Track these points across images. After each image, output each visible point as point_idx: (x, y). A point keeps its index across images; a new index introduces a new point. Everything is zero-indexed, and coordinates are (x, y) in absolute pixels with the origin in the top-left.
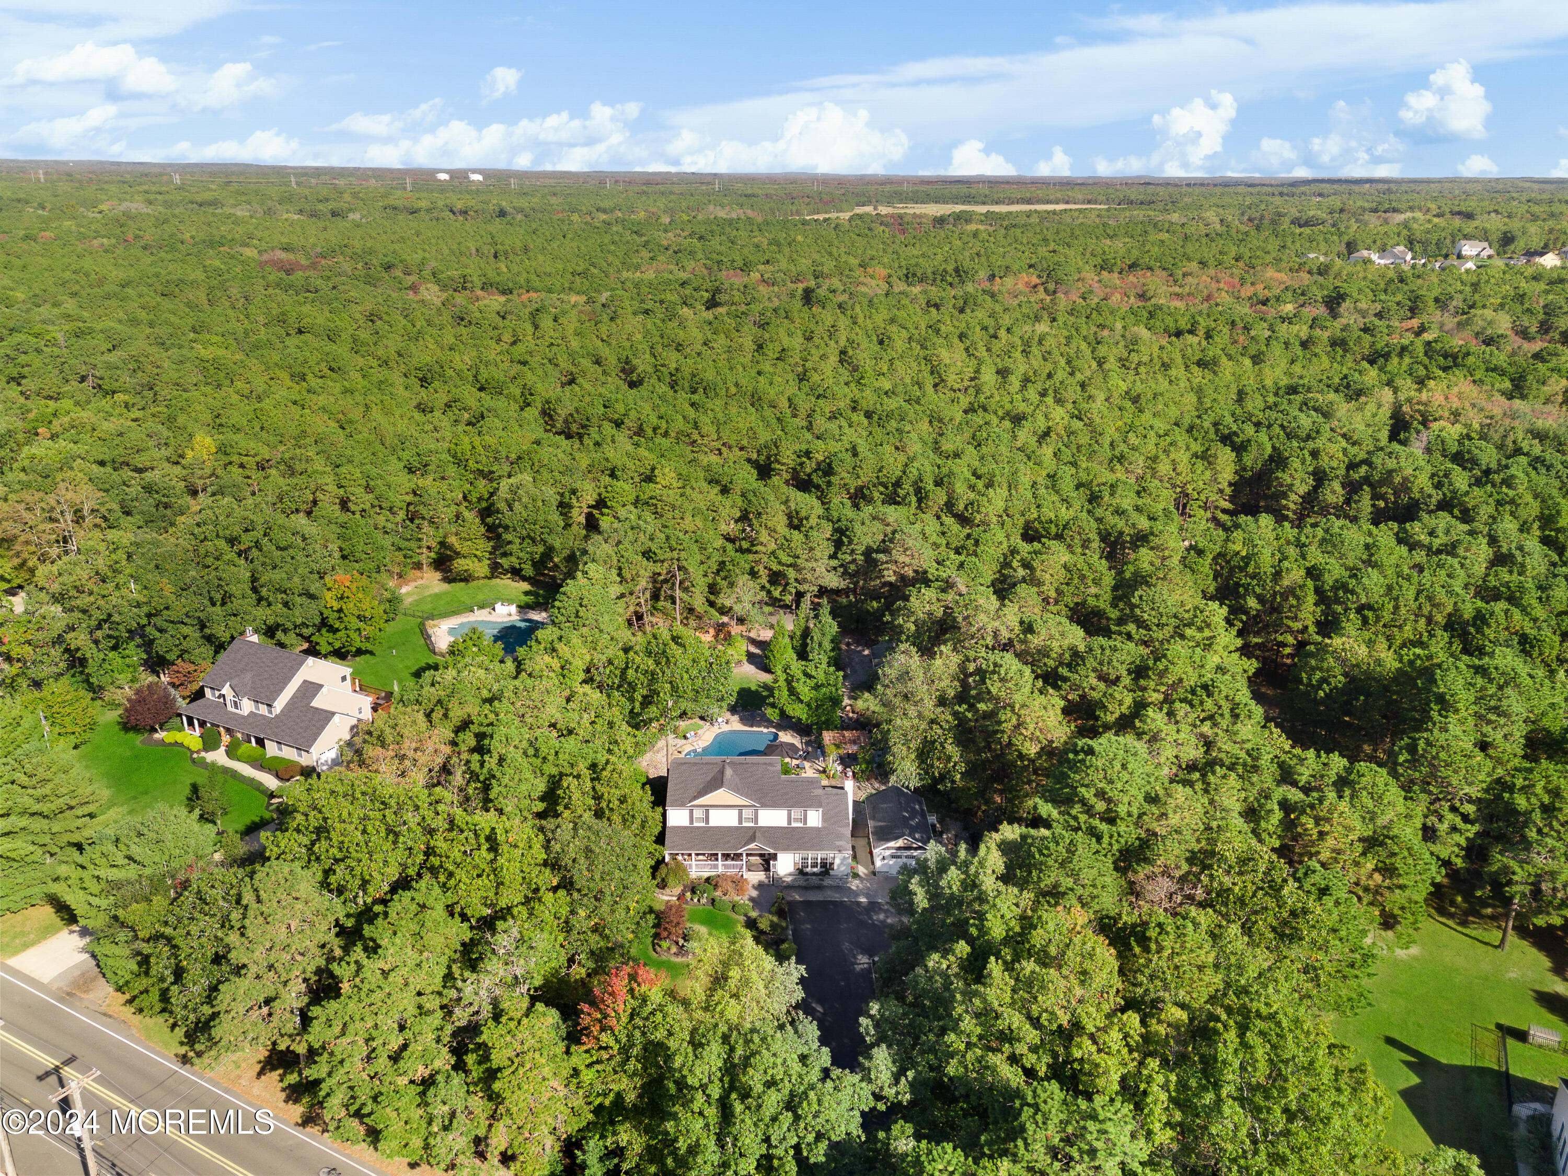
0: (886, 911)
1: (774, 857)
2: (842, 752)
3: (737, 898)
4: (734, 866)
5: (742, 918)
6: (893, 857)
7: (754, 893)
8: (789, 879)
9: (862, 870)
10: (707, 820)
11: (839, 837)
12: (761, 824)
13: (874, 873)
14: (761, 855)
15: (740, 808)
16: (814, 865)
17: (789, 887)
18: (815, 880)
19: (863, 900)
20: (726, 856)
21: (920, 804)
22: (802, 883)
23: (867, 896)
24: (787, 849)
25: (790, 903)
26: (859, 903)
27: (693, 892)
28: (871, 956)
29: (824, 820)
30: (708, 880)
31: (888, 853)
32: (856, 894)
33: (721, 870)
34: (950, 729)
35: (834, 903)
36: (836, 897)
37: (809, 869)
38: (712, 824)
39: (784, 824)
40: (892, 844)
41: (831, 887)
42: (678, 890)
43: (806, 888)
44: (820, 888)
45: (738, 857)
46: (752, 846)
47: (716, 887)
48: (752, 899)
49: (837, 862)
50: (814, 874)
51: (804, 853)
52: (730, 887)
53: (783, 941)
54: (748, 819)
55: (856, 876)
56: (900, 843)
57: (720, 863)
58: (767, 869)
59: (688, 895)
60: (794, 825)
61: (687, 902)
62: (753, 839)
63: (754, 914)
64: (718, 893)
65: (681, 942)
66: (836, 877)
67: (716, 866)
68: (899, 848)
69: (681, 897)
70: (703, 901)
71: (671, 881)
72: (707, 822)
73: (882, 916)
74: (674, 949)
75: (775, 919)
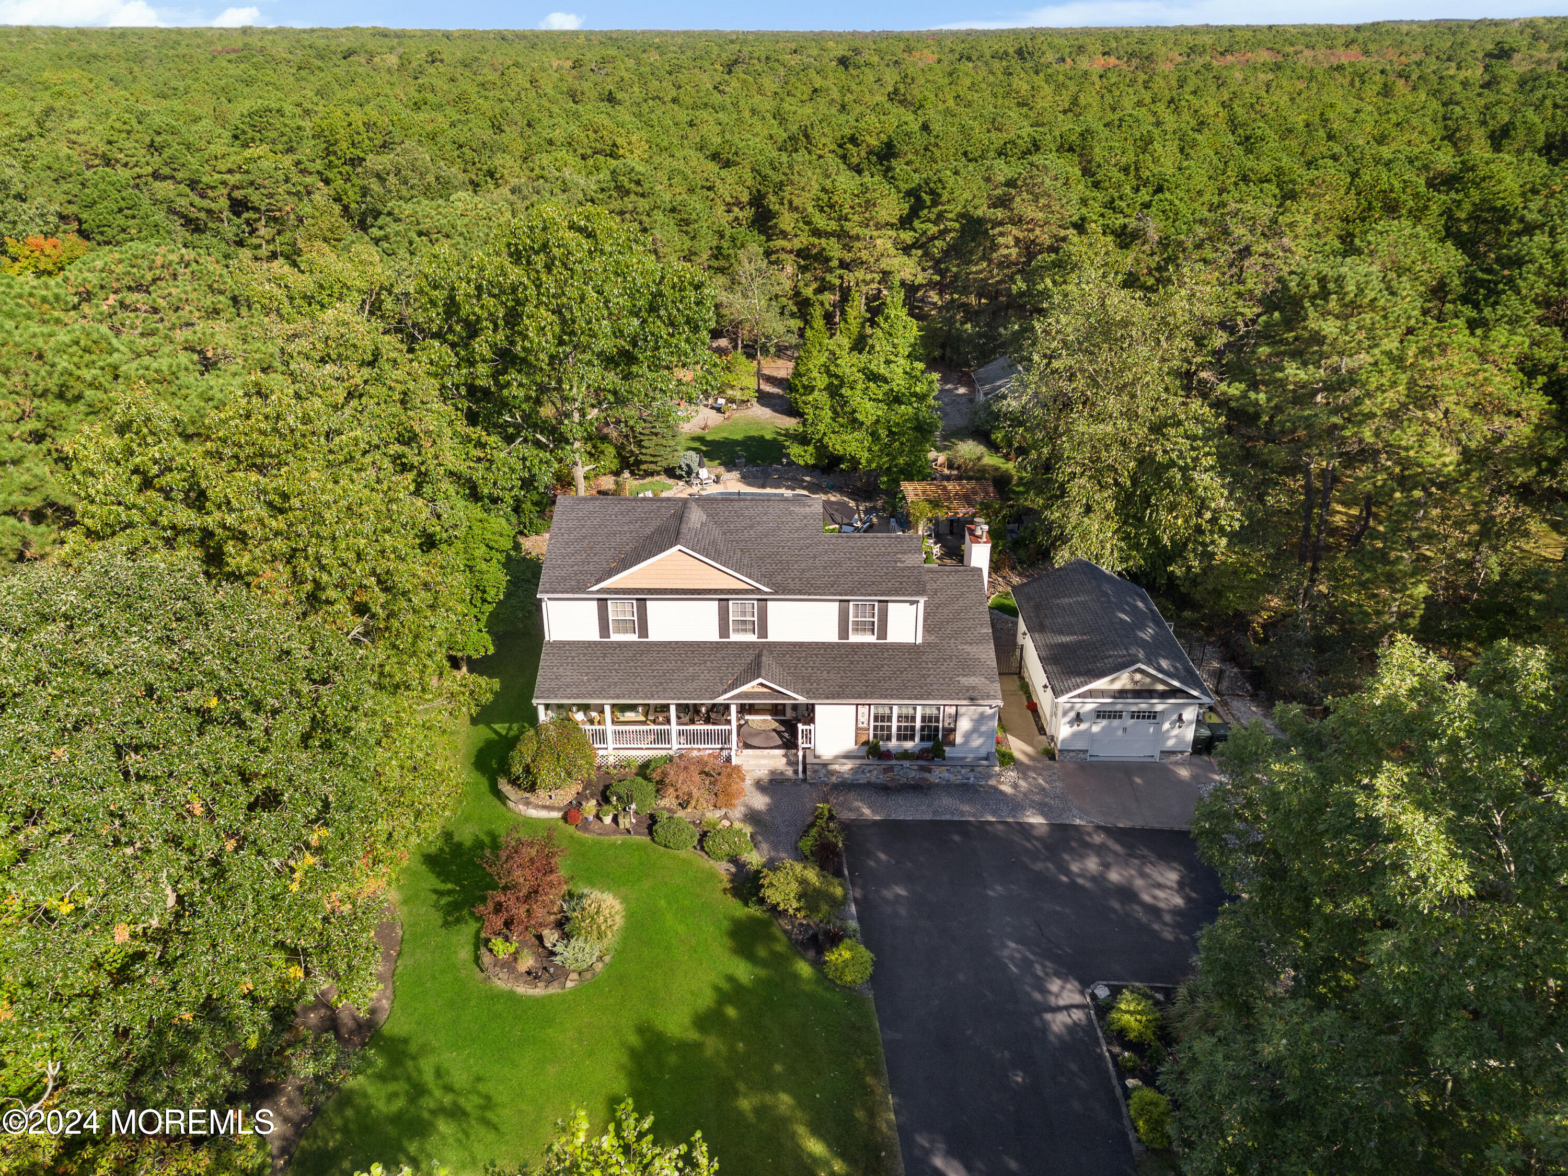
0: (1099, 850)
1: (808, 714)
2: (942, 514)
3: (713, 815)
4: (708, 737)
5: (723, 869)
6: (1100, 714)
7: (760, 802)
8: (846, 767)
9: (1018, 747)
10: (643, 628)
11: (968, 666)
12: (774, 635)
13: (1050, 755)
14: (776, 710)
15: (722, 597)
16: (906, 734)
17: (845, 786)
18: (910, 771)
19: (1035, 819)
20: (689, 712)
21: (1144, 600)
22: (875, 775)
23: (1042, 808)
24: (838, 694)
25: (847, 828)
26: (1025, 830)
27: (604, 799)
28: (1085, 983)
29: (928, 628)
30: (644, 769)
31: (1090, 705)
32: (1014, 804)
33: (675, 746)
34: (1205, 439)
35: (961, 827)
36: (967, 811)
37: (893, 744)
38: (655, 635)
39: (831, 635)
40: (1101, 684)
41: (948, 787)
42: (568, 794)
43: (884, 789)
44: (919, 788)
45: (717, 713)
46: (750, 687)
47: (661, 786)
48: (752, 817)
49: (964, 725)
50: (905, 755)
51: (879, 706)
52: (695, 786)
53: (835, 939)
54: (743, 626)
55: (1006, 759)
56: (1123, 681)
57: (674, 727)
58: (790, 744)
59: (590, 806)
60: (854, 638)
61: (585, 826)
62: (754, 670)
63: (754, 859)
64: (668, 801)
65: (551, 937)
66: (960, 763)
67: (663, 737)
68: (1121, 694)
69: (570, 814)
70: (626, 822)
71: (546, 772)
72: (644, 631)
73: (1092, 864)
74: (527, 962)
75: (812, 875)
